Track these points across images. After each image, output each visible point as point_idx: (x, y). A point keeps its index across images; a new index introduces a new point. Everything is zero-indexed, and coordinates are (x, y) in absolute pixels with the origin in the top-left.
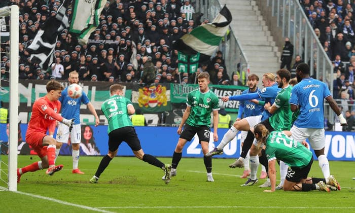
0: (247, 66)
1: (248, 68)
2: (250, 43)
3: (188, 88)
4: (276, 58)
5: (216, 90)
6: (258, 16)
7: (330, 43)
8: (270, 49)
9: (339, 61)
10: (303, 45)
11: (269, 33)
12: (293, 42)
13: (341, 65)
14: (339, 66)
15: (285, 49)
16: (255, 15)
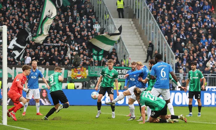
0: (129, 56)
1: (130, 57)
2: (130, 44)
3: (98, 69)
4: (144, 52)
6: (134, 29)
7: (173, 43)
8: (141, 47)
9: (178, 53)
10: (159, 45)
11: (140, 38)
13: (179, 55)
14: (178, 55)
15: (149, 47)
16: (133, 29)
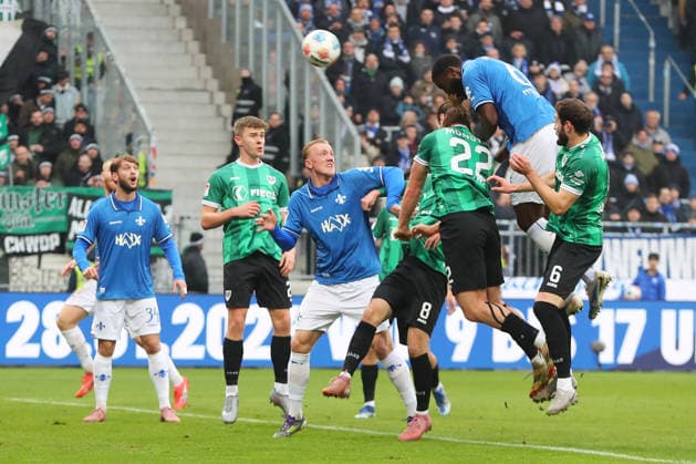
0: (149, 142)
1: (153, 145)
2: (155, 85)
3: (7, 197)
4: (221, 120)
5: (74, 200)
6: (174, 18)
8: (205, 97)
9: (377, 125)
10: (287, 83)
11: (202, 58)
12: (261, 81)
13: (381, 134)
14: (376, 137)
15: (241, 97)
16: (168, 14)
